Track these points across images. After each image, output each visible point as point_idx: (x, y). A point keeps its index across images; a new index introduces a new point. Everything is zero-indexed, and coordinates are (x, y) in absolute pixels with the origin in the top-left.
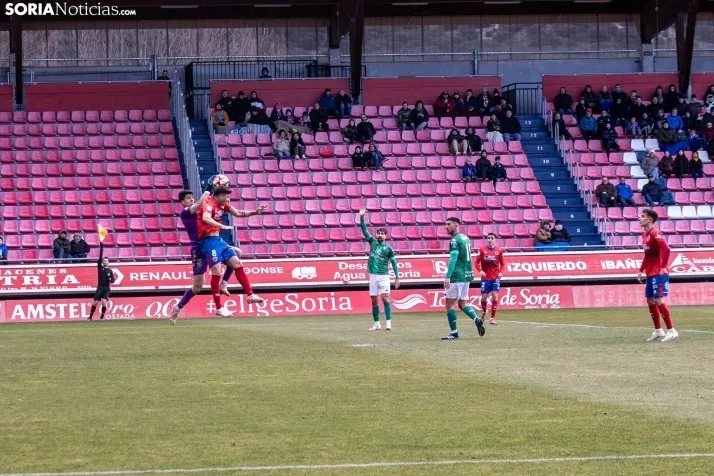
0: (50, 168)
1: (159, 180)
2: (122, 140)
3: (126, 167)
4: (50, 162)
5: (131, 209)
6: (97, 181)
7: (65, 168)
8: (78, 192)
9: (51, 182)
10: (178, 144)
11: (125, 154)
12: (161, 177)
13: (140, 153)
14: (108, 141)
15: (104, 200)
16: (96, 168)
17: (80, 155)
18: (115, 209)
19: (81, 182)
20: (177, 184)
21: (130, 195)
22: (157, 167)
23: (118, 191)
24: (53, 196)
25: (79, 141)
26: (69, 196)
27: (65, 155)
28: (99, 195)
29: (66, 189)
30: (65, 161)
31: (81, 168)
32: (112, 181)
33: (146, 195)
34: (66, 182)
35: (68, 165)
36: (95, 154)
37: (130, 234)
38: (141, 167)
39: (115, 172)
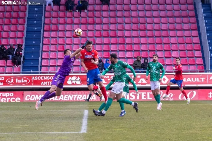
0: (134, 26)
1: (187, 33)
2: (169, 13)
3: (171, 26)
4: (133, 23)
5: (173, 47)
6: (156, 33)
7: (141, 26)
8: (147, 38)
9: (134, 33)
10: (196, 16)
11: (170, 20)
12: (187, 32)
13: (178, 20)
14: (162, 13)
15: (159, 42)
16: (156, 27)
17: (148, 20)
18: (165, 47)
19: (149, 33)
20: (196, 35)
21: (172, 40)
22: (186, 26)
23: (166, 38)
24: (135, 40)
25: (148, 14)
26: (143, 40)
27: (141, 20)
28: (157, 40)
29: (141, 37)
30: (141, 23)
31: (148, 27)
32: (164, 33)
33: (180, 40)
34: (141, 33)
35: (143, 25)
36: (156, 20)
37: (172, 59)
38: (178, 26)
39: (165, 29)
